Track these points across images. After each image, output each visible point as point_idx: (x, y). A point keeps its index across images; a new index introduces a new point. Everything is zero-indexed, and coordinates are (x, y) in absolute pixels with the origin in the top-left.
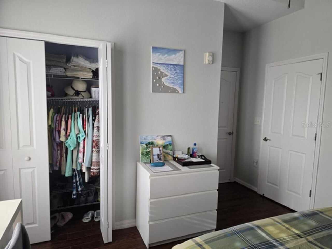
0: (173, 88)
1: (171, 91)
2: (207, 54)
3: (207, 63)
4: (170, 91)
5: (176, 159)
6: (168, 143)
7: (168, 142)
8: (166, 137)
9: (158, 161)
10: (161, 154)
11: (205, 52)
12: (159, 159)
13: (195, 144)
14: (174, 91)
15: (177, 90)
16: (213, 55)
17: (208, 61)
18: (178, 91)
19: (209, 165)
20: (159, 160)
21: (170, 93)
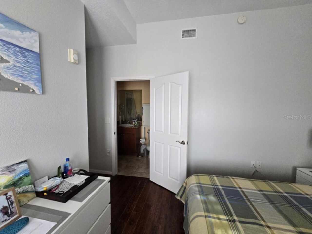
0: (22, 84)
1: (19, 89)
2: (72, 51)
3: (72, 61)
4: (16, 89)
5: (43, 195)
6: (21, 175)
7: (21, 173)
8: (15, 167)
9: (6, 220)
10: (12, 203)
11: (69, 48)
12: (9, 216)
13: (68, 160)
14: (24, 89)
15: (31, 88)
16: (79, 55)
17: (74, 59)
18: (34, 91)
19: (96, 180)
20: (8, 218)
21: (16, 91)
